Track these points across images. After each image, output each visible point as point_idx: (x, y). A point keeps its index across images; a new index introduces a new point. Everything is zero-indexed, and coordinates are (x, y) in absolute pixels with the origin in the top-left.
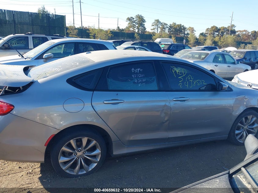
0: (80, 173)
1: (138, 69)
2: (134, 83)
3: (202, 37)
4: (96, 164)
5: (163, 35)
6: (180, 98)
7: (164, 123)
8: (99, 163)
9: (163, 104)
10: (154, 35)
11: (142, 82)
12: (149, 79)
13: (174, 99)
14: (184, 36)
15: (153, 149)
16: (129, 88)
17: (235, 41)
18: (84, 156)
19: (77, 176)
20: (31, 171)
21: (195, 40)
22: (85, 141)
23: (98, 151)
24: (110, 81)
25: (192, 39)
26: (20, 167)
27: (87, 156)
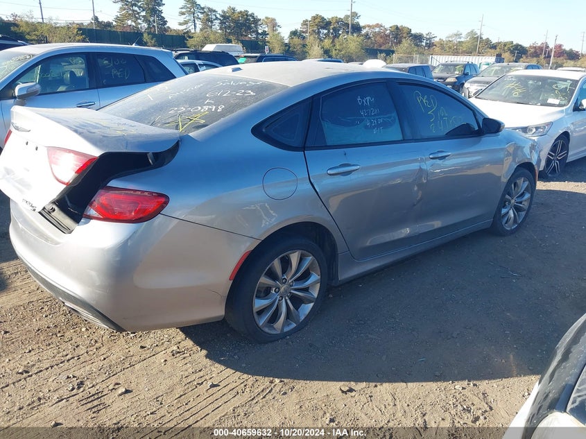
0: (287, 329)
1: (368, 98)
2: (366, 127)
3: (296, 40)
4: (312, 304)
5: (212, 37)
6: (439, 152)
7: (414, 205)
8: (317, 301)
9: (415, 166)
10: (190, 37)
11: (378, 126)
12: (388, 118)
13: (431, 156)
14: (257, 38)
15: (380, 266)
16: (359, 140)
17: (362, 49)
18: (292, 291)
19: (283, 336)
20: (175, 348)
21: (283, 48)
22: (294, 258)
23: (315, 277)
24: (327, 126)
25: (277, 46)
26: (142, 347)
27: (296, 290)
